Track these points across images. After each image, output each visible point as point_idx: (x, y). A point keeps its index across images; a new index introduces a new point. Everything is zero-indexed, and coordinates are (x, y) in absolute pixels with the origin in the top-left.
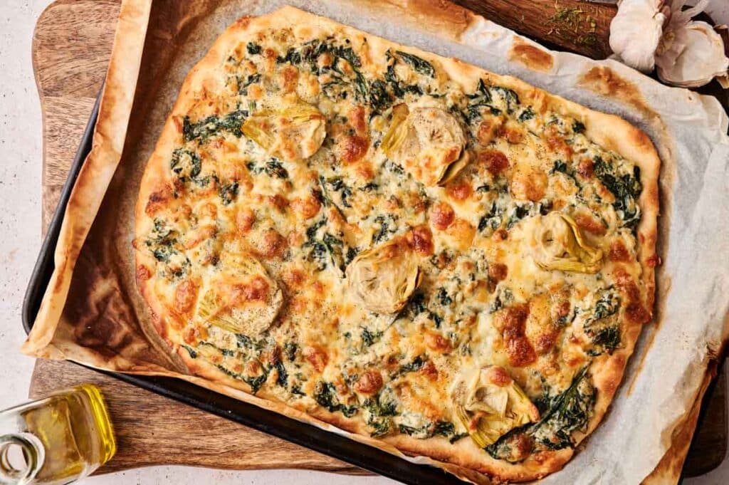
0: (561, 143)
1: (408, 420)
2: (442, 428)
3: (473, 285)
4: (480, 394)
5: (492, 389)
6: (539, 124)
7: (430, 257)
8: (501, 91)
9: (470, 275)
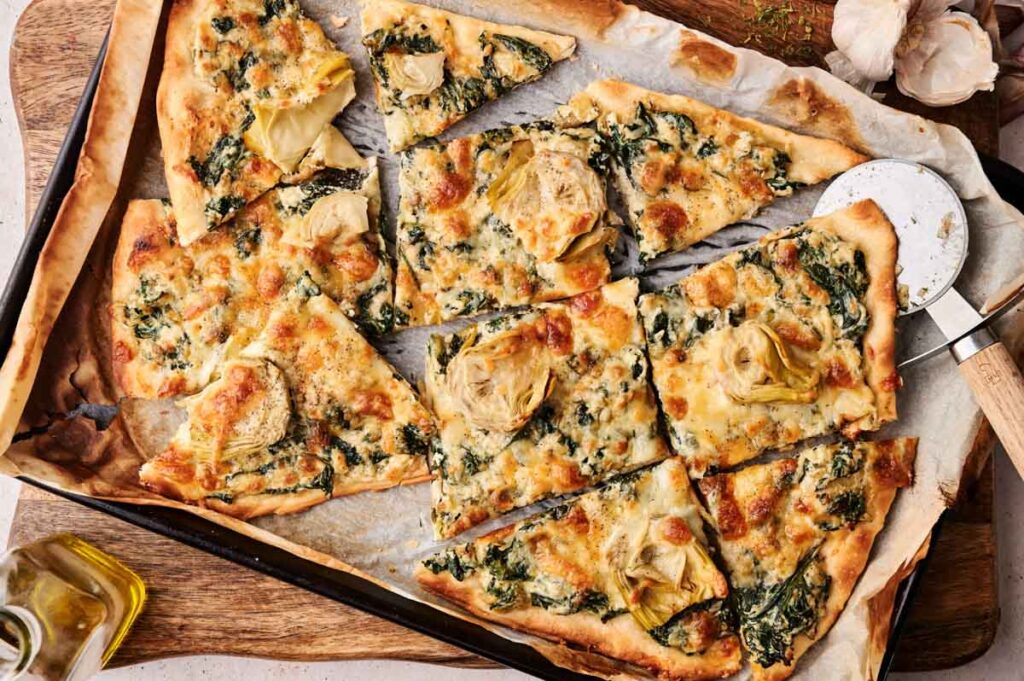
0: (760, 184)
1: (544, 588)
2: (592, 600)
3: (626, 398)
4: (648, 555)
5: (664, 547)
6: (726, 160)
7: (567, 357)
8: (670, 118)
9: (621, 384)
